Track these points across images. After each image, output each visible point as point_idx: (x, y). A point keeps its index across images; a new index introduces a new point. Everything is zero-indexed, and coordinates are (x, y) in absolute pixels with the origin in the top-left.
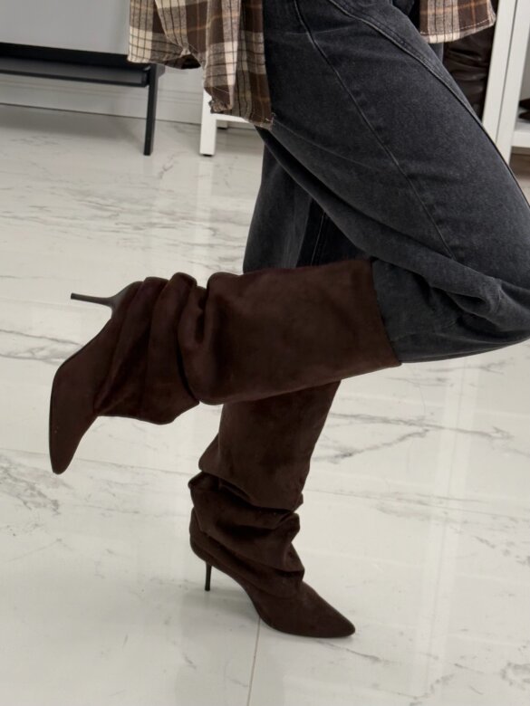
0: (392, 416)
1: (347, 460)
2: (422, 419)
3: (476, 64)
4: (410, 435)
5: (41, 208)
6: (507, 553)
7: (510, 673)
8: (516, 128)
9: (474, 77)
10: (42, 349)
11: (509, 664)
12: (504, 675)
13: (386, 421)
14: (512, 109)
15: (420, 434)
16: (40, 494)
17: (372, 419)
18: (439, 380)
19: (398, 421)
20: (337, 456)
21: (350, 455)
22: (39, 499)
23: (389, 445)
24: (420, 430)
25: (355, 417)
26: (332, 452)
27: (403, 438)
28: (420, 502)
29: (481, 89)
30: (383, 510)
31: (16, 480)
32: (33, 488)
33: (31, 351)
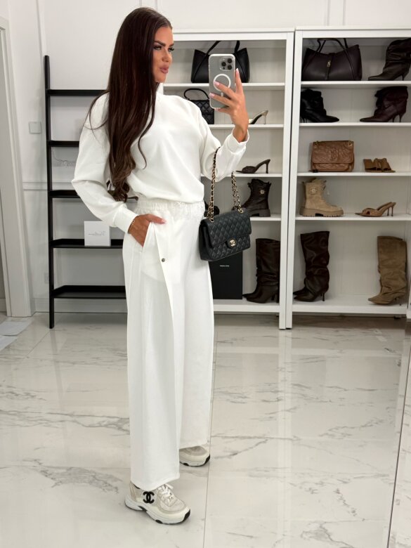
0: (252, 436)
1: (235, 456)
2: (265, 435)
3: (274, 278)
4: (260, 443)
5: (97, 358)
6: (301, 488)
7: (304, 536)
8: (293, 303)
9: (274, 284)
10: (104, 422)
11: (304, 532)
12: (302, 536)
13: (250, 438)
14: (291, 296)
15: (264, 442)
16: (109, 485)
17: (244, 438)
18: (271, 417)
19: (255, 437)
20: (231, 455)
21: (236, 454)
22: (109, 488)
23: (251, 448)
24: (264, 440)
25: (236, 437)
26: (229, 454)
27: (257, 445)
28: (266, 471)
29: (277, 288)
30: (251, 476)
31: (98, 480)
32: (106, 483)
33: (99, 423)
